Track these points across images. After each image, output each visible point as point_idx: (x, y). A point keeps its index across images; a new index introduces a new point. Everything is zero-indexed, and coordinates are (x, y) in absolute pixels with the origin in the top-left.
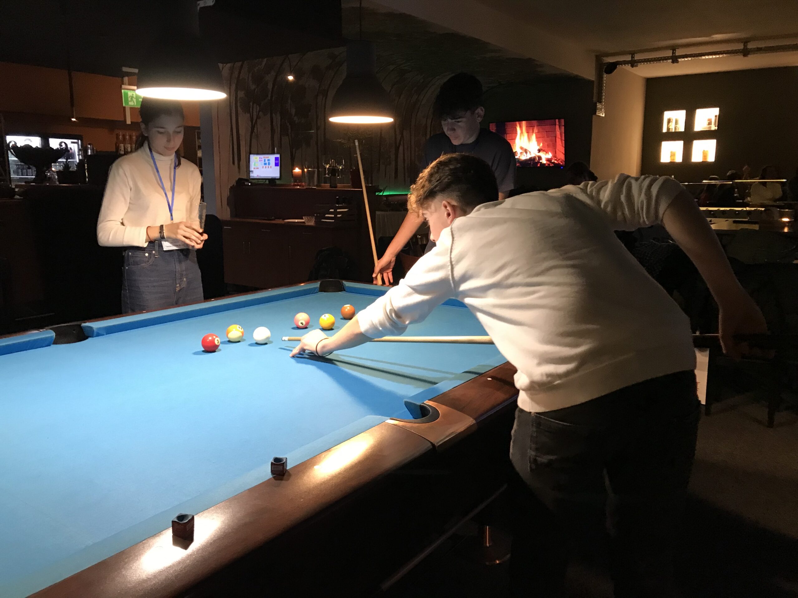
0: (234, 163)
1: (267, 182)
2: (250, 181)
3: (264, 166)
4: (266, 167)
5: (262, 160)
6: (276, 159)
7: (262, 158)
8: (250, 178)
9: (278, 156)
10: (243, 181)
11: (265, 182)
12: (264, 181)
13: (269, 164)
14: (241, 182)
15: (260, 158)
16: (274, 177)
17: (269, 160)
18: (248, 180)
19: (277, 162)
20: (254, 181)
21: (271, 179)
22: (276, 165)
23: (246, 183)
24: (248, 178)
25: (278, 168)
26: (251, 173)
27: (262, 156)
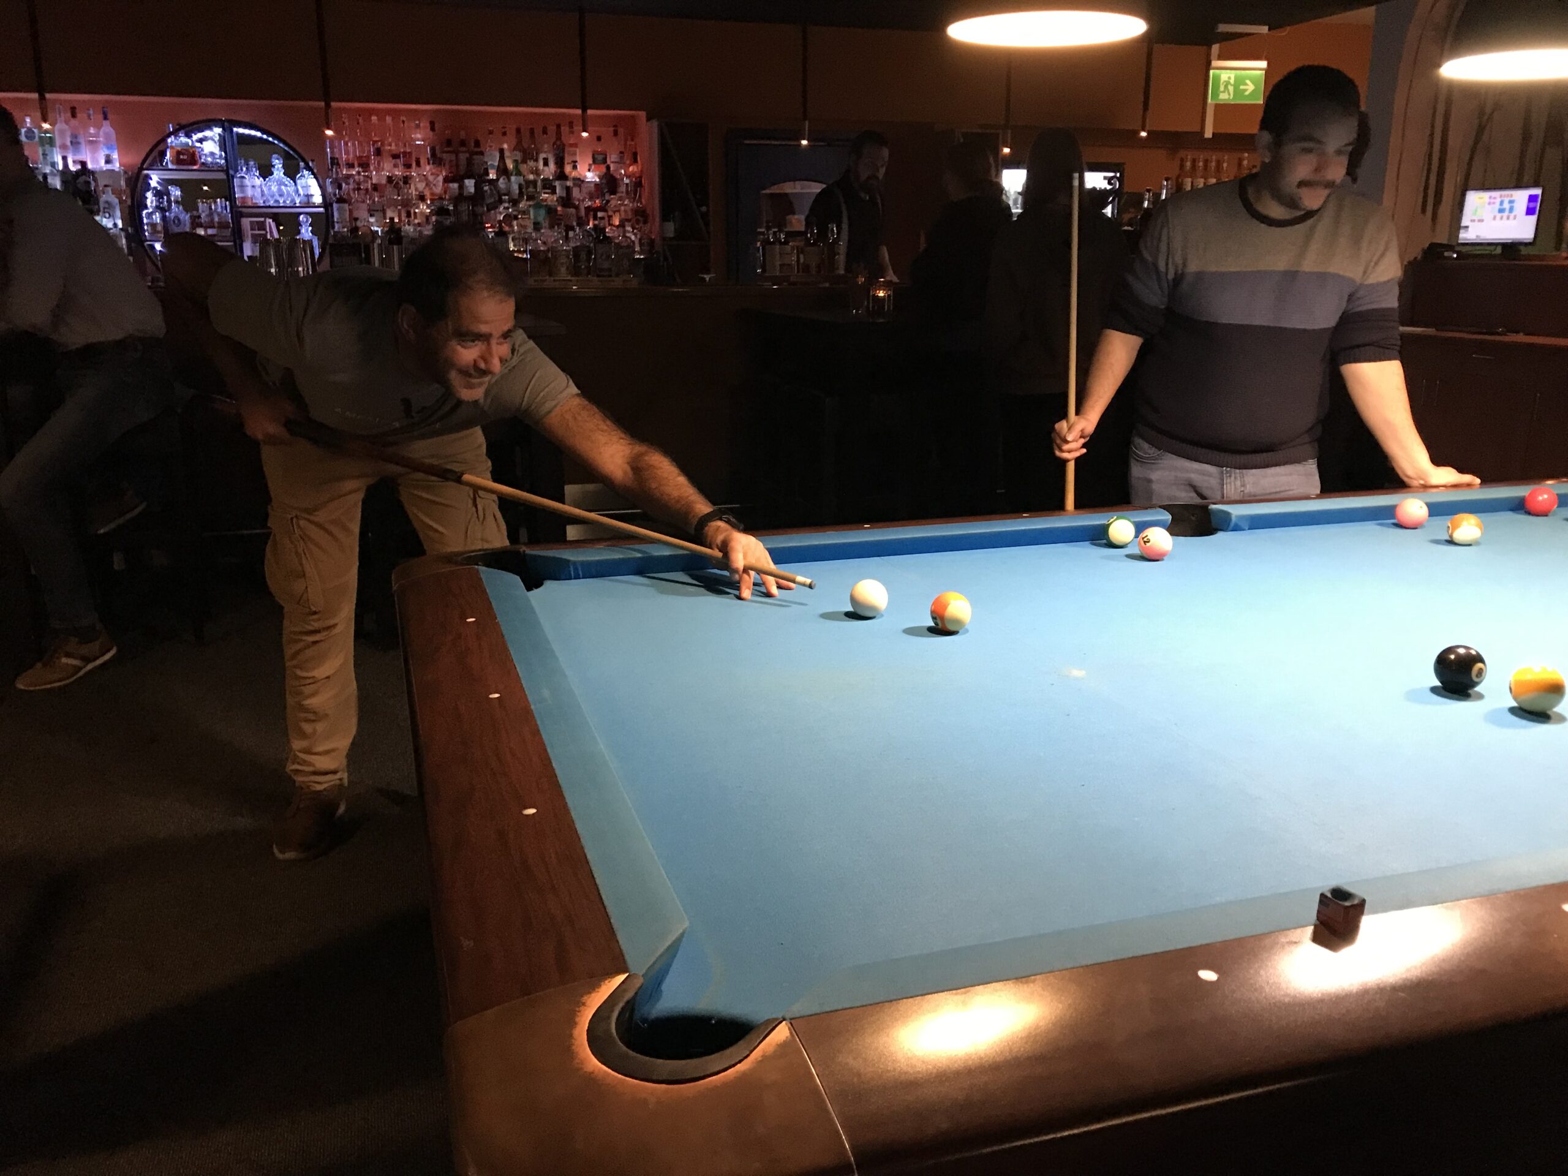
0: (1424, 211)
1: (1499, 250)
2: (1458, 249)
3: (1499, 215)
4: (1502, 218)
5: (1494, 203)
6: (1532, 198)
7: (1495, 198)
8: (1460, 242)
9: (1538, 191)
10: (1439, 250)
11: (1495, 250)
12: (1492, 248)
13: (1511, 210)
14: (1434, 251)
15: (1490, 197)
16: (1516, 239)
17: (1511, 202)
18: (1453, 245)
19: (1532, 205)
20: (1464, 249)
21: (1511, 243)
22: (1530, 211)
23: (1446, 254)
24: (1454, 244)
25: (1533, 219)
26: (1461, 231)
27: (1496, 194)
